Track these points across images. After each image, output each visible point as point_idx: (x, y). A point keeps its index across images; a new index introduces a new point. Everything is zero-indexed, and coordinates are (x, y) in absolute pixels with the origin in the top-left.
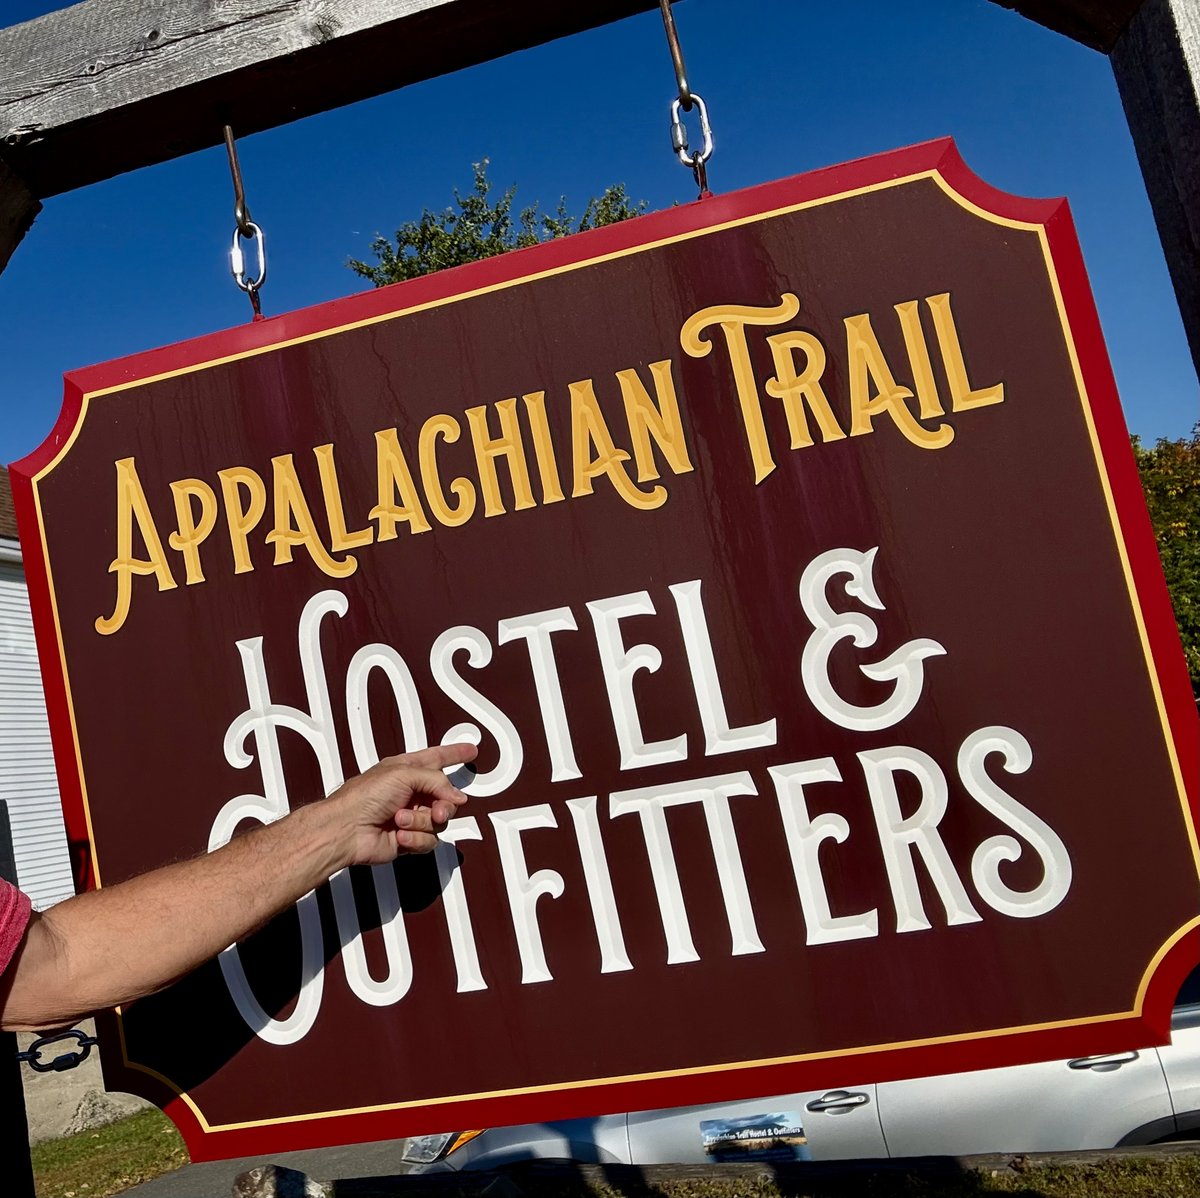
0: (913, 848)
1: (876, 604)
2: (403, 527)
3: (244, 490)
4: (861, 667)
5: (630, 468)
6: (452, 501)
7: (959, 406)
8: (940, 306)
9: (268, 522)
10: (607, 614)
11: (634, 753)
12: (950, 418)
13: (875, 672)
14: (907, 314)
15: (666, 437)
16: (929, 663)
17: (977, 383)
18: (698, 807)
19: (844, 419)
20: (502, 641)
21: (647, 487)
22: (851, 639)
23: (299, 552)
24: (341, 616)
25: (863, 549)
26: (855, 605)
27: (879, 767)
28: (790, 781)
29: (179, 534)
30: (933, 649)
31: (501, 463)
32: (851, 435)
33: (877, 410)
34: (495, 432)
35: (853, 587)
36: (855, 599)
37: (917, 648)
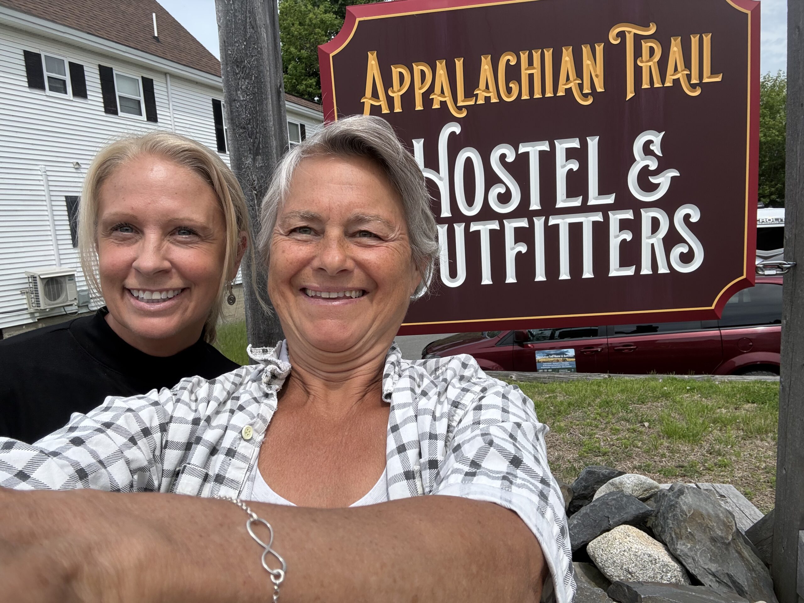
0: (653, 245)
1: (659, 153)
2: (487, 99)
3: (423, 73)
4: (649, 177)
5: (581, 86)
6: (509, 91)
7: (706, 80)
8: (707, 39)
9: (431, 89)
10: (562, 146)
11: (562, 202)
12: (701, 84)
13: (654, 180)
14: (695, 40)
15: (597, 76)
16: (673, 178)
17: (714, 72)
18: (580, 225)
19: (663, 79)
20: (519, 153)
21: (585, 96)
22: (648, 166)
23: (443, 104)
24: (457, 134)
25: (660, 132)
26: (652, 153)
27: (647, 215)
28: (615, 218)
29: (393, 89)
30: (676, 173)
31: (531, 76)
32: (665, 86)
33: (675, 77)
34: (531, 63)
35: (653, 146)
36: (653, 151)
37: (670, 172)
